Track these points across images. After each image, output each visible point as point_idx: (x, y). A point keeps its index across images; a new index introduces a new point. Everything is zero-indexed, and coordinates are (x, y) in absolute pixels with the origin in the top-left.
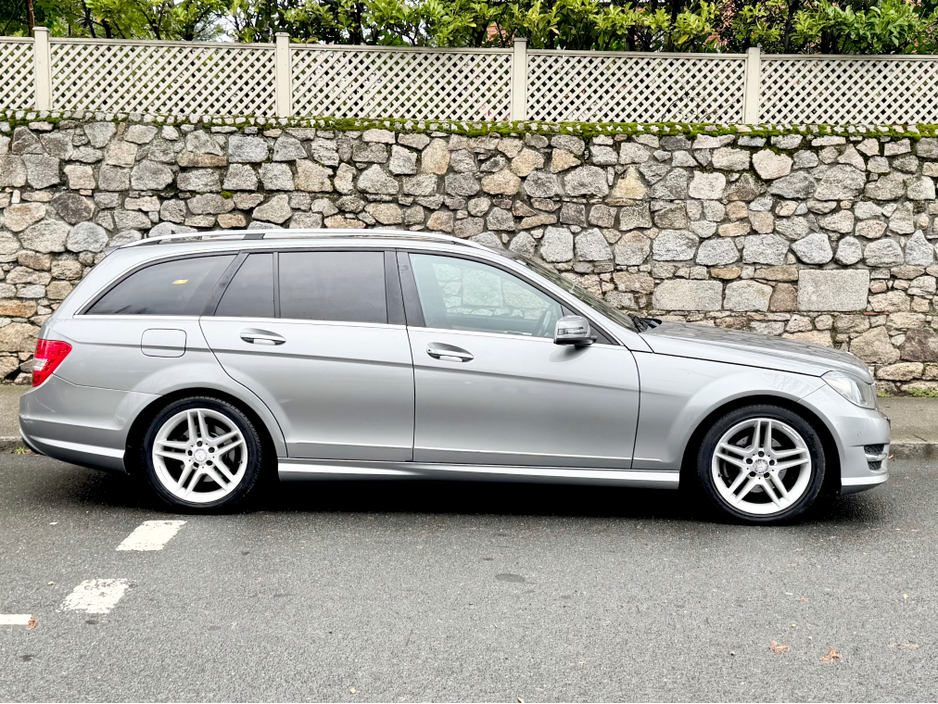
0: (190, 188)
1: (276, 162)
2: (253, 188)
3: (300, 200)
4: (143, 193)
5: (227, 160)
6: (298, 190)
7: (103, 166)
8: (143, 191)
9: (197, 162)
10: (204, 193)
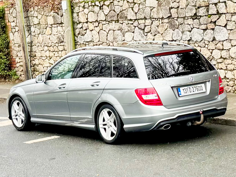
0: (200, 15)
1: (221, 2)
2: (215, 13)
3: (229, 17)
4: (189, 18)
5: (209, 3)
6: (228, 13)
7: (179, 9)
8: (188, 17)
9: (201, 5)
10: (203, 16)
